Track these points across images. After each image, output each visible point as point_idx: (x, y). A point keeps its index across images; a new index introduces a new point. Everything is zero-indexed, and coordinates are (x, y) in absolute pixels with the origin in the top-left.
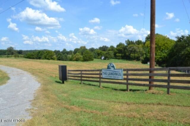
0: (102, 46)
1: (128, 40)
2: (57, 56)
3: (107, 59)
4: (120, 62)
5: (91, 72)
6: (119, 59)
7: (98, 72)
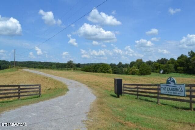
0: (160, 59)
1: (192, 52)
2: (113, 69)
3: (166, 73)
4: (182, 76)
5: (148, 87)
6: (180, 73)
7: (156, 87)
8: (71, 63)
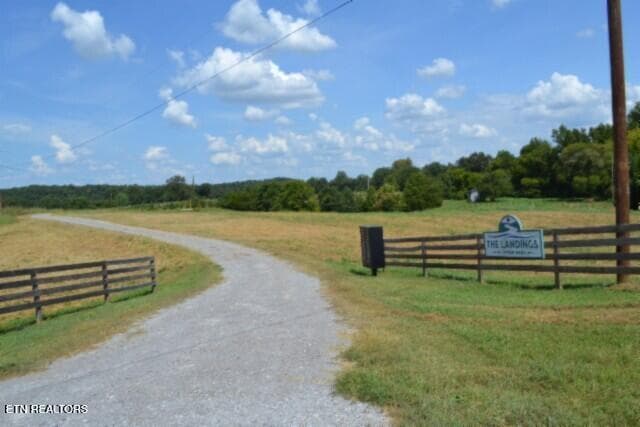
0: (467, 155)
1: (562, 129)
2: (320, 197)
3: (488, 199)
4: (538, 208)
5: (439, 243)
6: (531, 197)
8: (178, 185)
